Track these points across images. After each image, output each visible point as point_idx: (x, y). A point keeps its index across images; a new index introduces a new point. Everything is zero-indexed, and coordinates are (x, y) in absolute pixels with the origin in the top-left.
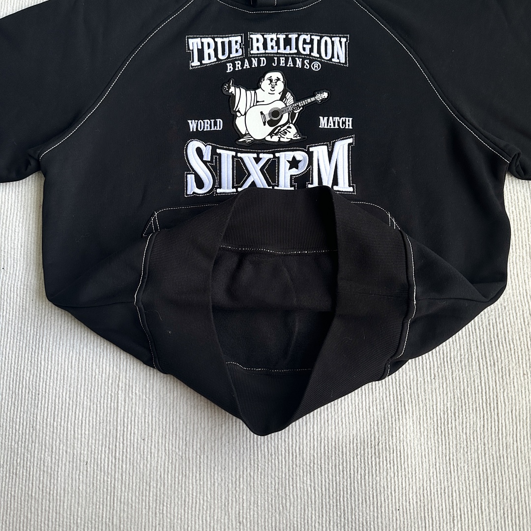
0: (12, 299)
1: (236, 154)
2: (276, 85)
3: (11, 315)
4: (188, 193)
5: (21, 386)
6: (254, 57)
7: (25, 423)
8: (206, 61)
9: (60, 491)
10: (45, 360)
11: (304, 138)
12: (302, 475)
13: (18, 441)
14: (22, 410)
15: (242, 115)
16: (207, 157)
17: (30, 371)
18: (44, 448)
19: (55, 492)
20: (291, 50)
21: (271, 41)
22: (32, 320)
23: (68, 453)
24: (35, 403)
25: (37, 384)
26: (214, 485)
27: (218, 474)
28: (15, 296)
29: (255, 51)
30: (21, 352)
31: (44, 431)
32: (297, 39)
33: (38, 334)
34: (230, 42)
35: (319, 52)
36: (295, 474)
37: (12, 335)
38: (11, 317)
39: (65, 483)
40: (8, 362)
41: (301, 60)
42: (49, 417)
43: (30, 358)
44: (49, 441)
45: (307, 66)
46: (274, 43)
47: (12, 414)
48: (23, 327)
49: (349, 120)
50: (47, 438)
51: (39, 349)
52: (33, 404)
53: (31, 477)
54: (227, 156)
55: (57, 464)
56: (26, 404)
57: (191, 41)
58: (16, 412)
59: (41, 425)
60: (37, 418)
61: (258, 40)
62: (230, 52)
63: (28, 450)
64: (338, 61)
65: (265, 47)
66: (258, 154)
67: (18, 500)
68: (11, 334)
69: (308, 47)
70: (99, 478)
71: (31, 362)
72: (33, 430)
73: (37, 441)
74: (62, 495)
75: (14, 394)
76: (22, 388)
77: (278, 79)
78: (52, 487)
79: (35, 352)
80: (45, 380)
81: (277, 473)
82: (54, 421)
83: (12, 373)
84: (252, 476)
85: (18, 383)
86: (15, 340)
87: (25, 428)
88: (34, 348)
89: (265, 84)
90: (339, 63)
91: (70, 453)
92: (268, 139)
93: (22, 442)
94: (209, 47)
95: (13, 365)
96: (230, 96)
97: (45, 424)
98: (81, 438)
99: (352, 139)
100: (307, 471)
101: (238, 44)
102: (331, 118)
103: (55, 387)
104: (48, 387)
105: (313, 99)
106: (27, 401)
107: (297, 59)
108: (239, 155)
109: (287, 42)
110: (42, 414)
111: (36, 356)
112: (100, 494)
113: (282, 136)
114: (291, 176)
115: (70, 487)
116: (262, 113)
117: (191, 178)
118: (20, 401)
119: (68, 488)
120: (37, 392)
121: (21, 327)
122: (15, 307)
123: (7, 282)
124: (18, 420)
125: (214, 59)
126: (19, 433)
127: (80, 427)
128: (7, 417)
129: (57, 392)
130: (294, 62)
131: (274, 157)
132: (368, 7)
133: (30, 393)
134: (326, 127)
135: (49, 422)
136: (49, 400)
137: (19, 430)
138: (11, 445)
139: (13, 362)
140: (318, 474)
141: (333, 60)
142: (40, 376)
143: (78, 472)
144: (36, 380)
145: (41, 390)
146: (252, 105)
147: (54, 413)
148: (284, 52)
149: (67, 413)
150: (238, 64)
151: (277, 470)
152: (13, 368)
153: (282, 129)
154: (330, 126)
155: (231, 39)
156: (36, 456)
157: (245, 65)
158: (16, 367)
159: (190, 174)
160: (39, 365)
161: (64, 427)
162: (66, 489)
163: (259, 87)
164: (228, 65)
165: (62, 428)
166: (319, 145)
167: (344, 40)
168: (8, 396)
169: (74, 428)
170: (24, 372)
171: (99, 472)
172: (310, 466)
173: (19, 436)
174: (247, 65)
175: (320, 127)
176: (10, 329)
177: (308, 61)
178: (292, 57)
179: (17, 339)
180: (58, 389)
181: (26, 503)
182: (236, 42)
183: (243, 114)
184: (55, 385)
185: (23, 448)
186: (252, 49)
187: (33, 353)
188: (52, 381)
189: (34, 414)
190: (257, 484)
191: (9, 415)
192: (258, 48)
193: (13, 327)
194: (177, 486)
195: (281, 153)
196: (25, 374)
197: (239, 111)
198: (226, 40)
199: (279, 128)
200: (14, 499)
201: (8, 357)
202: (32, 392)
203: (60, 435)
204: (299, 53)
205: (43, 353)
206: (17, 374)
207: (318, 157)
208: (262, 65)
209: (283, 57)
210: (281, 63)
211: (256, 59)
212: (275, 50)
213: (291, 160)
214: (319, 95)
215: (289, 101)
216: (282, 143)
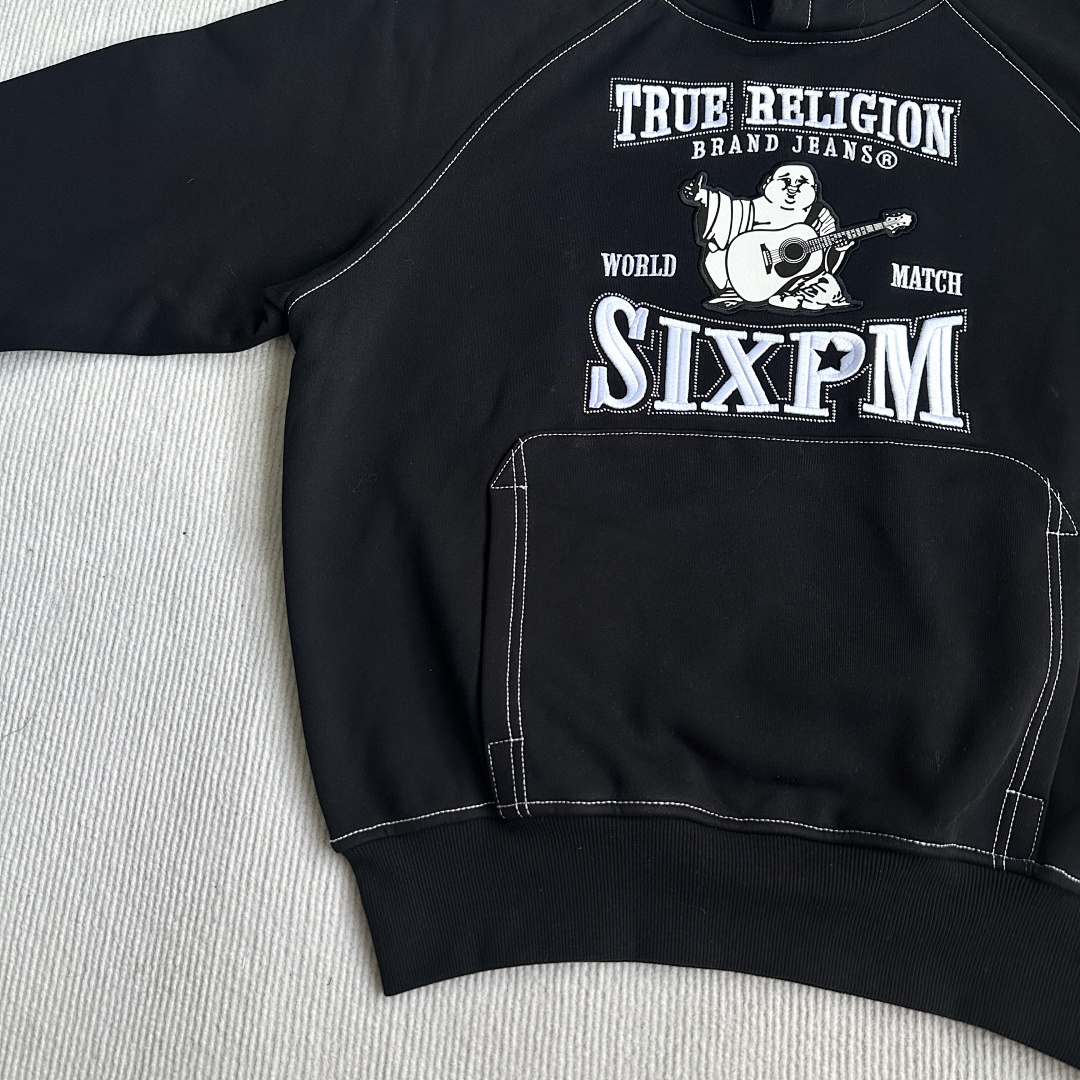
0: (198, 601)
1: (702, 330)
2: (798, 191)
3: (192, 633)
4: (592, 406)
5: (199, 793)
6: (753, 133)
7: (200, 877)
8: (648, 133)
9: (266, 1039)
10: (257, 739)
11: (856, 305)
12: (819, 1058)
13: (182, 915)
14: (197, 845)
15: (719, 249)
16: (638, 332)
17: (223, 760)
18: (237, 936)
19: (253, 1041)
20: (832, 122)
21: (792, 103)
22: (237, 647)
23: (291, 955)
24: (226, 833)
25: (236, 792)
26: (615, 1061)
27: (625, 1036)
28: (206, 594)
29: (755, 120)
30: (206, 717)
31: (242, 899)
32: (848, 103)
33: (249, 681)
34: (702, 98)
35: (894, 130)
36: (802, 1057)
37: (191, 679)
38: (191, 639)
39: (276, 1023)
40: (177, 736)
41: (854, 144)
42: (255, 868)
43: (225, 731)
44: (250, 922)
45: (867, 159)
46: (797, 107)
47: (174, 853)
48: (216, 662)
49: (954, 277)
50: (247, 915)
51: (246, 713)
52: (222, 835)
53: (203, 1000)
54: (680, 333)
55: (263, 976)
56: (207, 833)
57: (620, 89)
58: (182, 850)
59: (236, 883)
60: (227, 867)
61: (762, 99)
62: (702, 118)
63: (201, 937)
64: (934, 152)
65: (778, 114)
66: (750, 332)
67: (167, 1052)
68: (188, 675)
69: (870, 119)
70: (354, 1018)
71: (227, 741)
72: (217, 893)
73: (224, 920)
74: (269, 1050)
75: (182, 809)
76: (202, 796)
77: (804, 181)
78: (247, 1029)
79: (237, 719)
80: (254, 783)
81: (761, 1048)
82: (265, 877)
83: (183, 762)
84: (704, 1051)
85: (193, 786)
86: (197, 690)
87: (198, 887)
88: (236, 709)
89: (774, 188)
90: (938, 156)
91: (294, 954)
92: (776, 301)
93: (190, 919)
94: (656, 106)
95: (186, 744)
96: (696, 208)
97: (244, 882)
98: (323, 921)
99: (961, 317)
100: (831, 1053)
101: (720, 103)
102: (916, 269)
103: (274, 799)
104: (258, 799)
105: (878, 226)
106: (208, 827)
107: (846, 142)
108: (709, 332)
109: (827, 106)
110: (240, 860)
111: (239, 729)
112: (354, 1056)
113: (807, 297)
114: (823, 384)
115: (288, 1034)
116: (763, 247)
117: (599, 375)
118: (193, 825)
119: (283, 1036)
120: (234, 809)
121: (212, 662)
122: (202, 619)
123: (190, 563)
124: (186, 867)
125: (665, 130)
126: (185, 898)
127: (321, 898)
128: (162, 859)
129: (279, 812)
130: (840, 148)
131: (787, 340)
132: (1004, 45)
133: (219, 808)
134: (905, 286)
135: (253, 879)
136: (257, 829)
137: (186, 891)
138: (166, 923)
139: (187, 738)
140: (856, 1061)
141: (924, 150)
142: (244, 774)
143: (309, 999)
144: (234, 782)
145: (242, 805)
146: (743, 230)
147: (267, 861)
148: (818, 125)
149: (295, 863)
150: (718, 143)
151: (762, 1041)
152: (185, 750)
153: (807, 284)
154: (915, 286)
155: (704, 91)
156: (218, 953)
157: (733, 147)
158: (192, 750)
159: (597, 365)
160: (244, 749)
161: (286, 894)
162: (279, 1037)
163: (758, 193)
164: (696, 144)
165: (282, 895)
166: (890, 323)
167: (948, 111)
168: (170, 812)
169: (309, 898)
170: (208, 761)
171: (355, 1005)
172: (839, 1041)
173: (185, 904)
174: (736, 146)
175: (893, 284)
176: (187, 664)
177: (870, 148)
178: (834, 138)
179: (200, 688)
180: (281, 806)
181: (186, 1060)
182: (716, 99)
183: (722, 246)
184: (275, 795)
185: (190, 933)
186: (750, 116)
187: (233, 721)
188: (269, 786)
189: (221, 858)
190: (715, 1069)
191: (166, 853)
192: (762, 115)
193: (194, 662)
194: (530, 1056)
195: (803, 334)
196: (211, 765)
197: (713, 240)
198: (695, 93)
199: (801, 280)
200: (160, 1048)
201: (178, 725)
202: (222, 807)
203: (275, 911)
204: (850, 130)
205: (256, 723)
206: (193, 766)
207: (887, 347)
208: (769, 149)
209: (815, 135)
210: (812, 148)
211: (758, 136)
212: (799, 121)
213: (824, 349)
214: (893, 219)
215: (824, 225)
216: (805, 313)
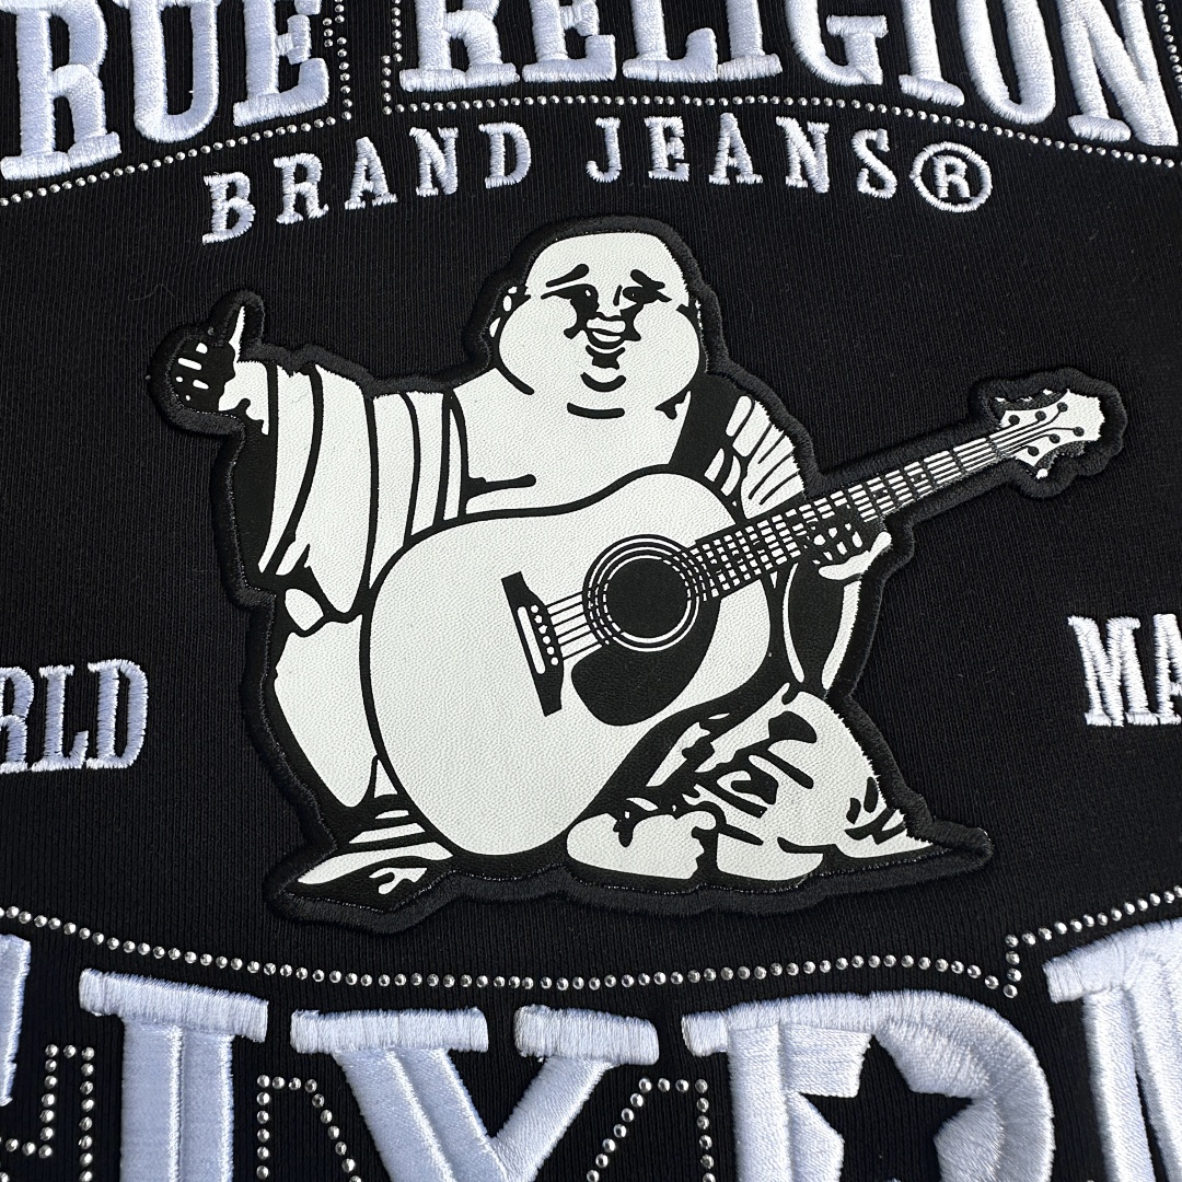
1: (279, 1025)
6: (432, 123)
8: (34, 160)
11: (959, 849)
15: (330, 614)
20: (725, 55)
29: (433, 74)
34: (230, 12)
35: (955, 65)
41: (820, 129)
45: (876, 181)
46: (585, 13)
54: (181, 1044)
62: (234, 85)
64: (1120, 133)
65: (518, 45)
66: (502, 1014)
69: (863, 33)
77: (645, 290)
89: (534, 331)
90: (1135, 145)
92: (595, 845)
94: (59, 57)
96: (227, 441)
101: (300, 24)
102: (1161, 626)
105: (975, 454)
107: (790, 126)
108: (311, 1031)
113: (734, 817)
116: (517, 591)
125: (98, 145)
130: (769, 150)
131: (676, 1052)
134: (1147, 719)
141: (1078, 126)
146: (424, 520)
148: (673, 72)
150: (300, 174)
153: (725, 748)
154: (1178, 706)
157: (360, 184)
163: (486, 357)
164: (217, 183)
166: (1129, 923)
174: (370, 179)
175: (1095, 718)
177: (883, 139)
178: (742, 114)
182: (285, 8)
183: (344, 606)
186: (413, 60)
192: (460, 54)
195: (748, 1017)
197: (304, 578)
199: (694, 733)
204: (796, 76)
207: (1138, 1051)
208: (497, 178)
209: (666, 112)
210: (660, 158)
211: (451, 135)
212: (602, 61)
213: (849, 1087)
214: (1027, 417)
215: (756, 471)
216: (734, 901)
